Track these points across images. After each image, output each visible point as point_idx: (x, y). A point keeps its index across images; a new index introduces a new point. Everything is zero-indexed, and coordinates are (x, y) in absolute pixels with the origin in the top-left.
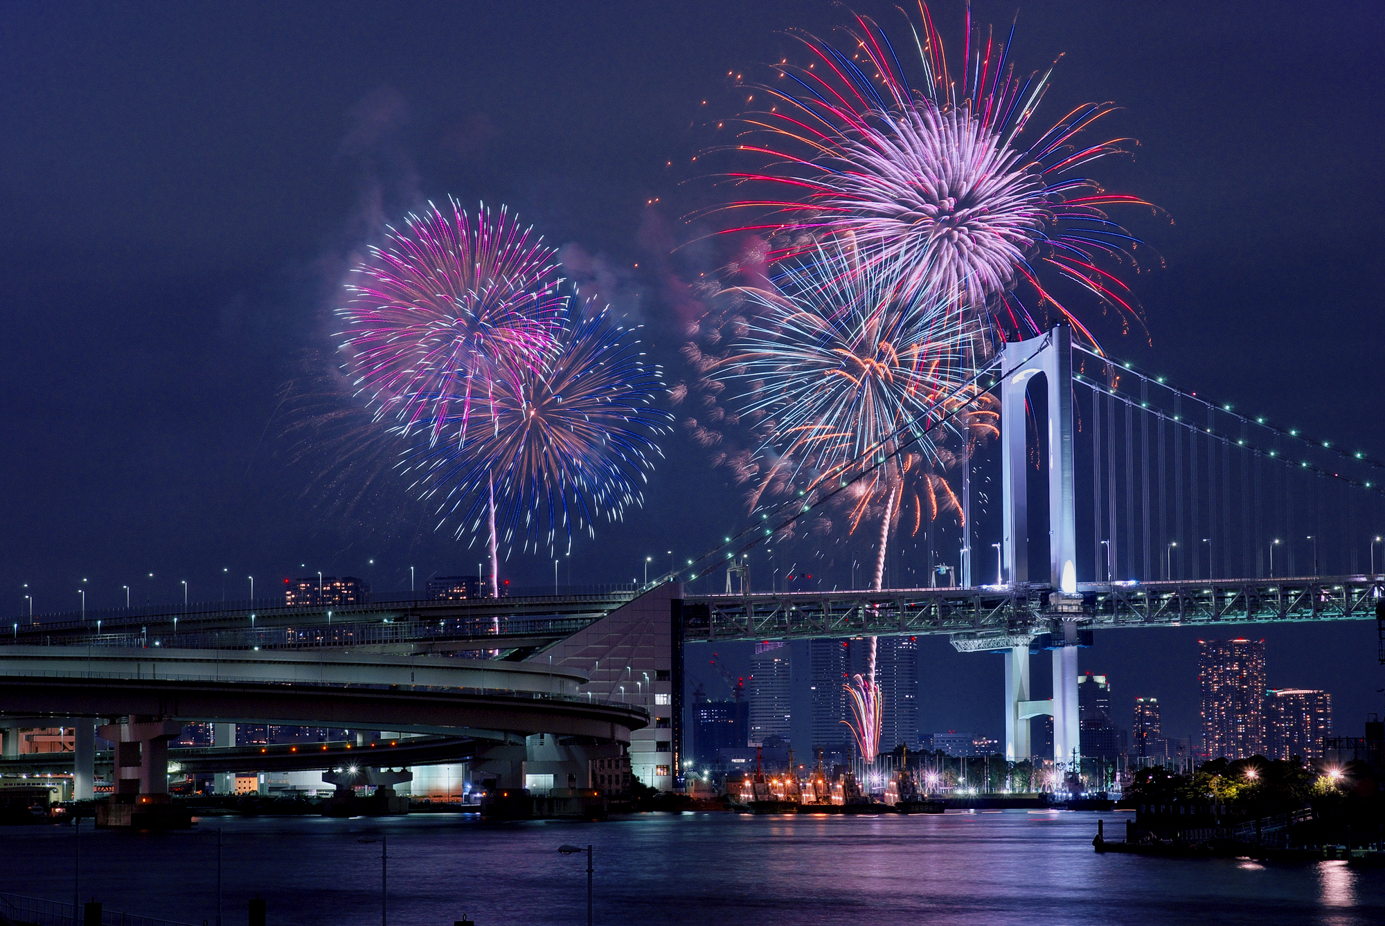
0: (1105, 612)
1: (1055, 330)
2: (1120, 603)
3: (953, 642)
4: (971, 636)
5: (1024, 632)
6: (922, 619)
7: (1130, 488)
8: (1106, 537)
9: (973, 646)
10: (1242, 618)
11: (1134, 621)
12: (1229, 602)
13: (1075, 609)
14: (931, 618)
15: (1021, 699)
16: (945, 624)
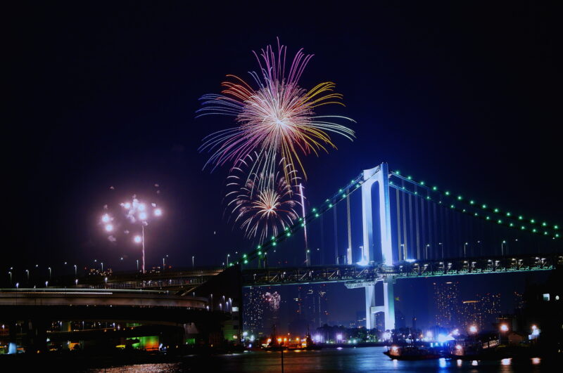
0: (403, 272)
1: (381, 165)
2: (408, 268)
3: (346, 285)
4: (352, 282)
5: (373, 280)
6: (333, 276)
7: (411, 224)
8: (403, 243)
9: (353, 286)
10: (454, 273)
11: (414, 275)
12: (450, 267)
13: (392, 271)
14: (338, 276)
15: (372, 306)
16: (343, 278)
